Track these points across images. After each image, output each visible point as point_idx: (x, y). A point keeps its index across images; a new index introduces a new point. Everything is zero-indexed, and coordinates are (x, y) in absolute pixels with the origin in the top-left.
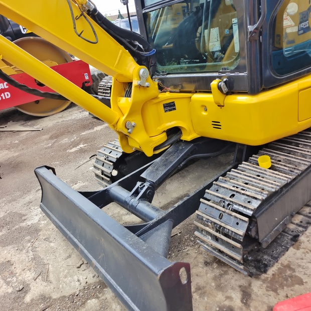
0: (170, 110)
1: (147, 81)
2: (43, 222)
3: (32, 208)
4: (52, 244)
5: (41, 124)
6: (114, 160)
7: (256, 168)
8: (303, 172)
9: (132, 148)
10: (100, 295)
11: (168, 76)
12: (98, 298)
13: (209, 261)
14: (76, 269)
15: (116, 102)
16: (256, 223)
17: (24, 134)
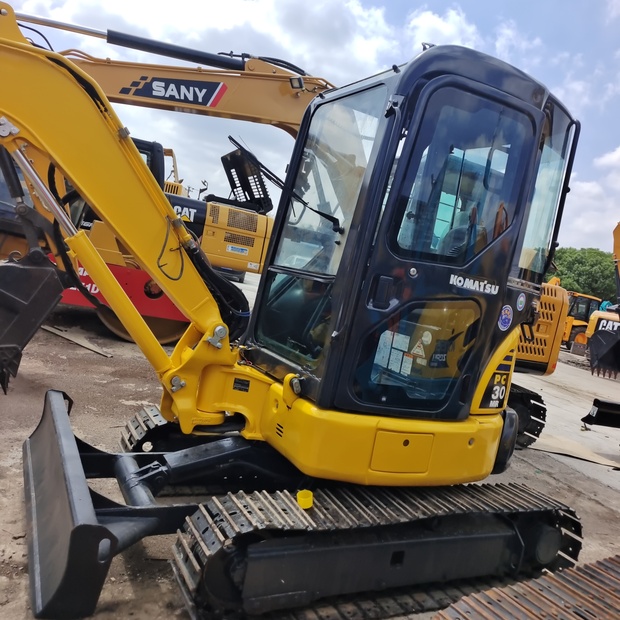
0: (240, 389)
1: (221, 340)
2: (14, 470)
3: (15, 448)
4: (5, 500)
5: (116, 350)
6: (152, 426)
7: (292, 502)
8: (338, 531)
9: (174, 415)
10: (14, 577)
11: (263, 350)
12: (11, 578)
13: (175, 604)
14: (10, 538)
15: (181, 350)
16: (246, 564)
17: (82, 352)
